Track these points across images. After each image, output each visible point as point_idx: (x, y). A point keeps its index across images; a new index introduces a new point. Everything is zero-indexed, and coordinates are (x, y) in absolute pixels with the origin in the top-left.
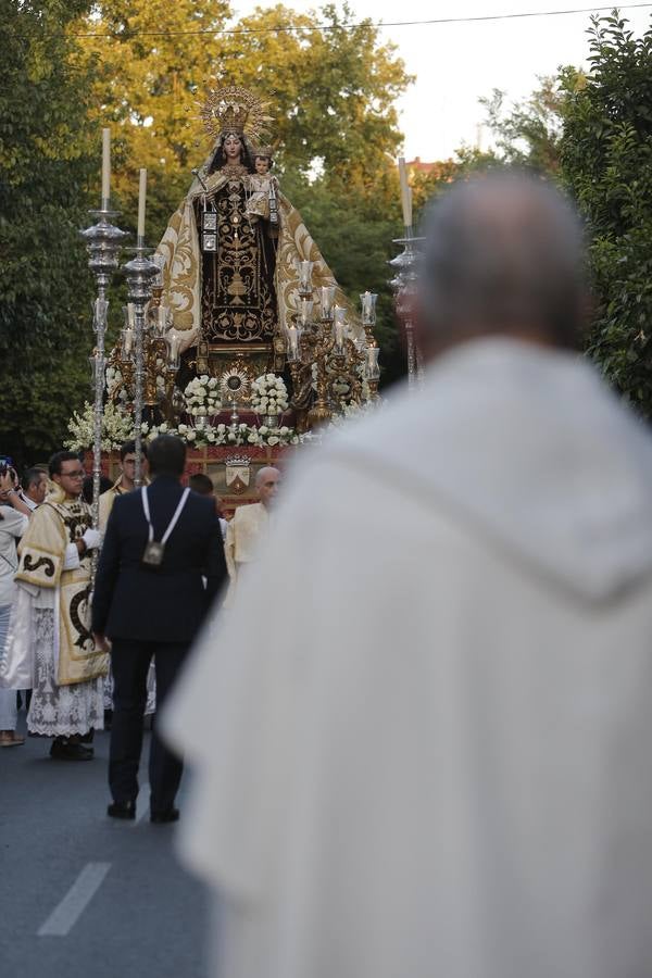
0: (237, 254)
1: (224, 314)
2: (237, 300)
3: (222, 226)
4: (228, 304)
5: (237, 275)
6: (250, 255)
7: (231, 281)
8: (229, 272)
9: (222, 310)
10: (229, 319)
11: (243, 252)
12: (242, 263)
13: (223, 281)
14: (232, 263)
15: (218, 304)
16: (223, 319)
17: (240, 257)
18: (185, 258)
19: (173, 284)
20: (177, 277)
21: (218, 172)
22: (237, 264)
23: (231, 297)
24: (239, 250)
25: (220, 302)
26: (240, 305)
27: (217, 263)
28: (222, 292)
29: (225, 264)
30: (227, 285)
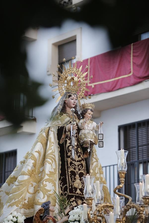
0: (77, 163)
1: (73, 199)
2: (78, 191)
3: (69, 146)
4: (75, 193)
5: (77, 176)
6: (82, 165)
7: (75, 179)
8: (73, 173)
9: (72, 197)
10: (76, 202)
11: (79, 163)
12: (79, 170)
13: (71, 179)
14: (75, 169)
15: (70, 192)
16: (73, 202)
17: (78, 166)
18: (53, 162)
19: (47, 177)
20: (49, 173)
21: (65, 115)
22: (77, 170)
23: (76, 189)
24: (78, 161)
25: (71, 191)
26: (80, 194)
27: (68, 168)
28: (72, 186)
29: (71, 169)
30: (74, 182)
